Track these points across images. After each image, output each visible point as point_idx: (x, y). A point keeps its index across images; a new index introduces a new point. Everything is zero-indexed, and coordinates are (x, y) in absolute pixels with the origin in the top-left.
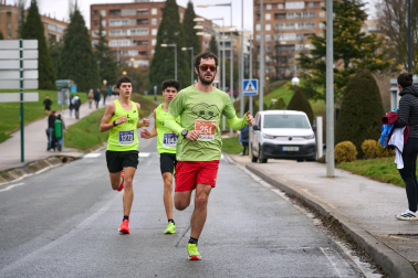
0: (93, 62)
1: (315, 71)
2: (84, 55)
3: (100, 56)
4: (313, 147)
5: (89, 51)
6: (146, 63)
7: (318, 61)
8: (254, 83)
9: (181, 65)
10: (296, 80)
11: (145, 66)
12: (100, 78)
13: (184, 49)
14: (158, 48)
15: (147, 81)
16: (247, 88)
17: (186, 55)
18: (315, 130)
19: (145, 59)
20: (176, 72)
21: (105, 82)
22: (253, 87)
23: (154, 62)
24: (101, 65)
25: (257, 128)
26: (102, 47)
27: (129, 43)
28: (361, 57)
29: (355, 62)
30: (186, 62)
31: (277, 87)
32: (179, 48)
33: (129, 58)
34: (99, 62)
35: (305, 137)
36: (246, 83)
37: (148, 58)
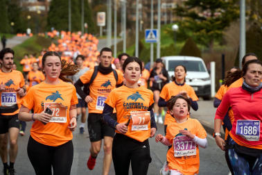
0: (3, 8)
1: (188, 19)
3: (7, 3)
4: (208, 87)
6: (43, 8)
7: (189, 11)
8: (155, 32)
9: (73, 11)
10: (175, 27)
12: (8, 21)
15: (45, 23)
16: (149, 36)
18: (209, 73)
19: (42, 5)
20: (70, 15)
21: (12, 24)
22: (154, 36)
23: (52, 8)
28: (224, 8)
29: (220, 12)
30: (77, 9)
35: (203, 80)
36: (148, 33)
37: (44, 5)
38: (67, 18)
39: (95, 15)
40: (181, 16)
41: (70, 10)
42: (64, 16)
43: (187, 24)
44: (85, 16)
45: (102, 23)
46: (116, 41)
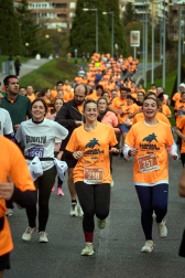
0: (16, 25)
2: (7, 17)
3: (20, 19)
5: (11, 14)
6: (65, 25)
13: (105, 13)
14: (78, 11)
15: (67, 43)
17: (106, 19)
19: (63, 22)
20: (97, 34)
21: (27, 44)
23: (74, 25)
24: (22, 27)
26: (23, 10)
27: (48, 7)
30: (105, 25)
32: (100, 12)
33: (49, 21)
34: (20, 24)
37: (66, 21)
39: (128, 34)
41: (97, 28)
42: (90, 35)
44: (116, 35)
45: (136, 44)
46: (153, 65)
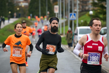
0: (5, 4)
1: (99, 8)
2: (1, 1)
6: (27, 4)
7: (100, 4)
8: (75, 15)
9: (42, 5)
10: (91, 12)
11: (27, 6)
12: (7, 11)
16: (72, 17)
20: (40, 8)
21: (10, 12)
22: (74, 17)
25: (76, 34)
31: (83, 15)
33: (20, 2)
34: (7, 4)
36: (71, 15)
38: (39, 9)
40: (96, 7)
43: (99, 11)
44: (48, 8)
